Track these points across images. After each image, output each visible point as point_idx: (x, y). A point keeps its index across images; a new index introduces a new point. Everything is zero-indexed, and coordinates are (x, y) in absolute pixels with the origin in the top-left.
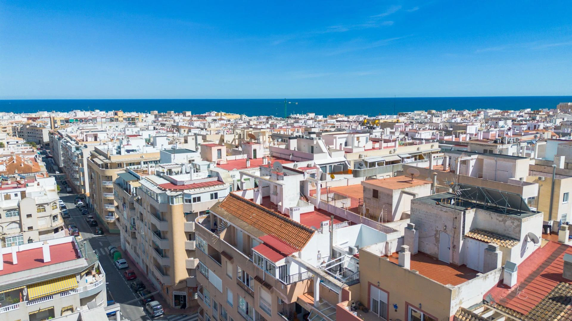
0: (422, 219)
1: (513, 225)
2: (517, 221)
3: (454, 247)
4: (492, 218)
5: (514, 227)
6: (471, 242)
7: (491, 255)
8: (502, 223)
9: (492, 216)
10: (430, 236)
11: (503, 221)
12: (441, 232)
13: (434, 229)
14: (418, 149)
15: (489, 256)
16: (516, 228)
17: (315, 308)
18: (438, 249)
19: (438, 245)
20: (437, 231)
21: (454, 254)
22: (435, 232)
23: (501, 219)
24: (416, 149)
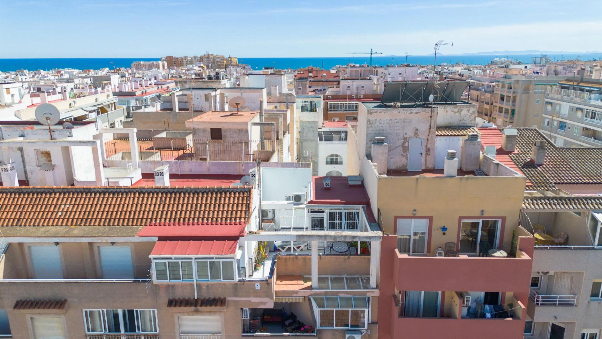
0: (383, 130)
1: (469, 113)
2: (473, 108)
3: (428, 150)
4: (447, 112)
5: (470, 114)
6: (440, 140)
7: (474, 144)
8: (457, 114)
9: (447, 109)
10: (395, 148)
11: (458, 111)
12: (410, 138)
13: (402, 138)
14: (96, 100)
15: (472, 146)
16: (472, 115)
17: (317, 289)
18: (407, 160)
19: (407, 155)
20: (405, 139)
21: (427, 158)
22: (402, 141)
23: (456, 110)
24: (94, 100)
